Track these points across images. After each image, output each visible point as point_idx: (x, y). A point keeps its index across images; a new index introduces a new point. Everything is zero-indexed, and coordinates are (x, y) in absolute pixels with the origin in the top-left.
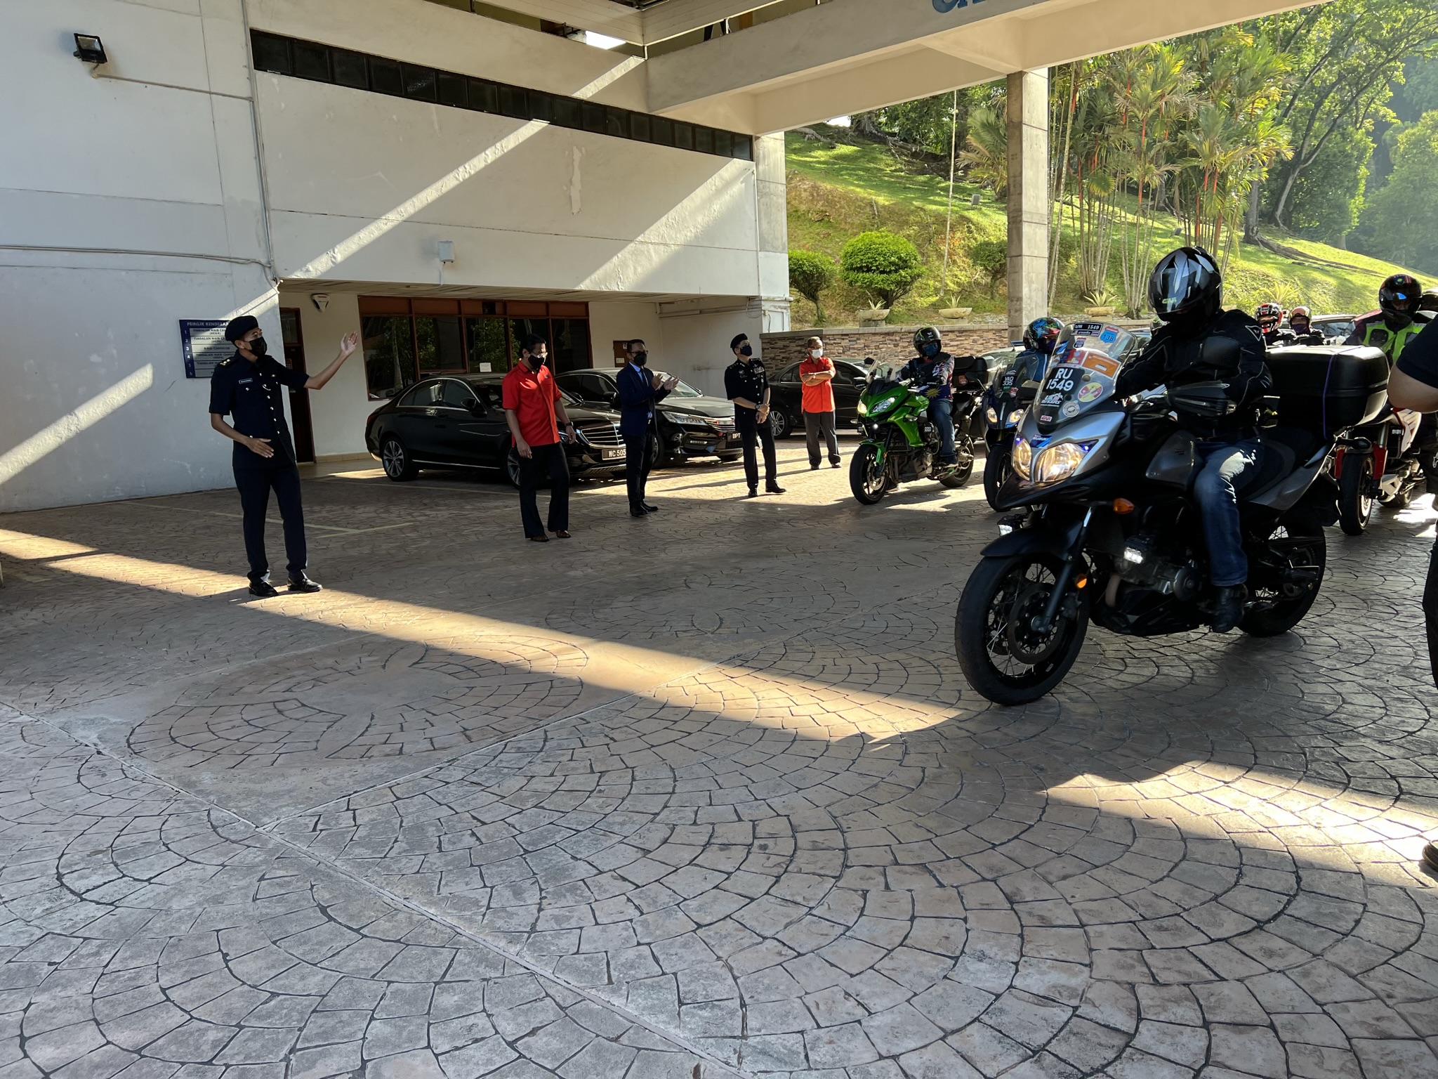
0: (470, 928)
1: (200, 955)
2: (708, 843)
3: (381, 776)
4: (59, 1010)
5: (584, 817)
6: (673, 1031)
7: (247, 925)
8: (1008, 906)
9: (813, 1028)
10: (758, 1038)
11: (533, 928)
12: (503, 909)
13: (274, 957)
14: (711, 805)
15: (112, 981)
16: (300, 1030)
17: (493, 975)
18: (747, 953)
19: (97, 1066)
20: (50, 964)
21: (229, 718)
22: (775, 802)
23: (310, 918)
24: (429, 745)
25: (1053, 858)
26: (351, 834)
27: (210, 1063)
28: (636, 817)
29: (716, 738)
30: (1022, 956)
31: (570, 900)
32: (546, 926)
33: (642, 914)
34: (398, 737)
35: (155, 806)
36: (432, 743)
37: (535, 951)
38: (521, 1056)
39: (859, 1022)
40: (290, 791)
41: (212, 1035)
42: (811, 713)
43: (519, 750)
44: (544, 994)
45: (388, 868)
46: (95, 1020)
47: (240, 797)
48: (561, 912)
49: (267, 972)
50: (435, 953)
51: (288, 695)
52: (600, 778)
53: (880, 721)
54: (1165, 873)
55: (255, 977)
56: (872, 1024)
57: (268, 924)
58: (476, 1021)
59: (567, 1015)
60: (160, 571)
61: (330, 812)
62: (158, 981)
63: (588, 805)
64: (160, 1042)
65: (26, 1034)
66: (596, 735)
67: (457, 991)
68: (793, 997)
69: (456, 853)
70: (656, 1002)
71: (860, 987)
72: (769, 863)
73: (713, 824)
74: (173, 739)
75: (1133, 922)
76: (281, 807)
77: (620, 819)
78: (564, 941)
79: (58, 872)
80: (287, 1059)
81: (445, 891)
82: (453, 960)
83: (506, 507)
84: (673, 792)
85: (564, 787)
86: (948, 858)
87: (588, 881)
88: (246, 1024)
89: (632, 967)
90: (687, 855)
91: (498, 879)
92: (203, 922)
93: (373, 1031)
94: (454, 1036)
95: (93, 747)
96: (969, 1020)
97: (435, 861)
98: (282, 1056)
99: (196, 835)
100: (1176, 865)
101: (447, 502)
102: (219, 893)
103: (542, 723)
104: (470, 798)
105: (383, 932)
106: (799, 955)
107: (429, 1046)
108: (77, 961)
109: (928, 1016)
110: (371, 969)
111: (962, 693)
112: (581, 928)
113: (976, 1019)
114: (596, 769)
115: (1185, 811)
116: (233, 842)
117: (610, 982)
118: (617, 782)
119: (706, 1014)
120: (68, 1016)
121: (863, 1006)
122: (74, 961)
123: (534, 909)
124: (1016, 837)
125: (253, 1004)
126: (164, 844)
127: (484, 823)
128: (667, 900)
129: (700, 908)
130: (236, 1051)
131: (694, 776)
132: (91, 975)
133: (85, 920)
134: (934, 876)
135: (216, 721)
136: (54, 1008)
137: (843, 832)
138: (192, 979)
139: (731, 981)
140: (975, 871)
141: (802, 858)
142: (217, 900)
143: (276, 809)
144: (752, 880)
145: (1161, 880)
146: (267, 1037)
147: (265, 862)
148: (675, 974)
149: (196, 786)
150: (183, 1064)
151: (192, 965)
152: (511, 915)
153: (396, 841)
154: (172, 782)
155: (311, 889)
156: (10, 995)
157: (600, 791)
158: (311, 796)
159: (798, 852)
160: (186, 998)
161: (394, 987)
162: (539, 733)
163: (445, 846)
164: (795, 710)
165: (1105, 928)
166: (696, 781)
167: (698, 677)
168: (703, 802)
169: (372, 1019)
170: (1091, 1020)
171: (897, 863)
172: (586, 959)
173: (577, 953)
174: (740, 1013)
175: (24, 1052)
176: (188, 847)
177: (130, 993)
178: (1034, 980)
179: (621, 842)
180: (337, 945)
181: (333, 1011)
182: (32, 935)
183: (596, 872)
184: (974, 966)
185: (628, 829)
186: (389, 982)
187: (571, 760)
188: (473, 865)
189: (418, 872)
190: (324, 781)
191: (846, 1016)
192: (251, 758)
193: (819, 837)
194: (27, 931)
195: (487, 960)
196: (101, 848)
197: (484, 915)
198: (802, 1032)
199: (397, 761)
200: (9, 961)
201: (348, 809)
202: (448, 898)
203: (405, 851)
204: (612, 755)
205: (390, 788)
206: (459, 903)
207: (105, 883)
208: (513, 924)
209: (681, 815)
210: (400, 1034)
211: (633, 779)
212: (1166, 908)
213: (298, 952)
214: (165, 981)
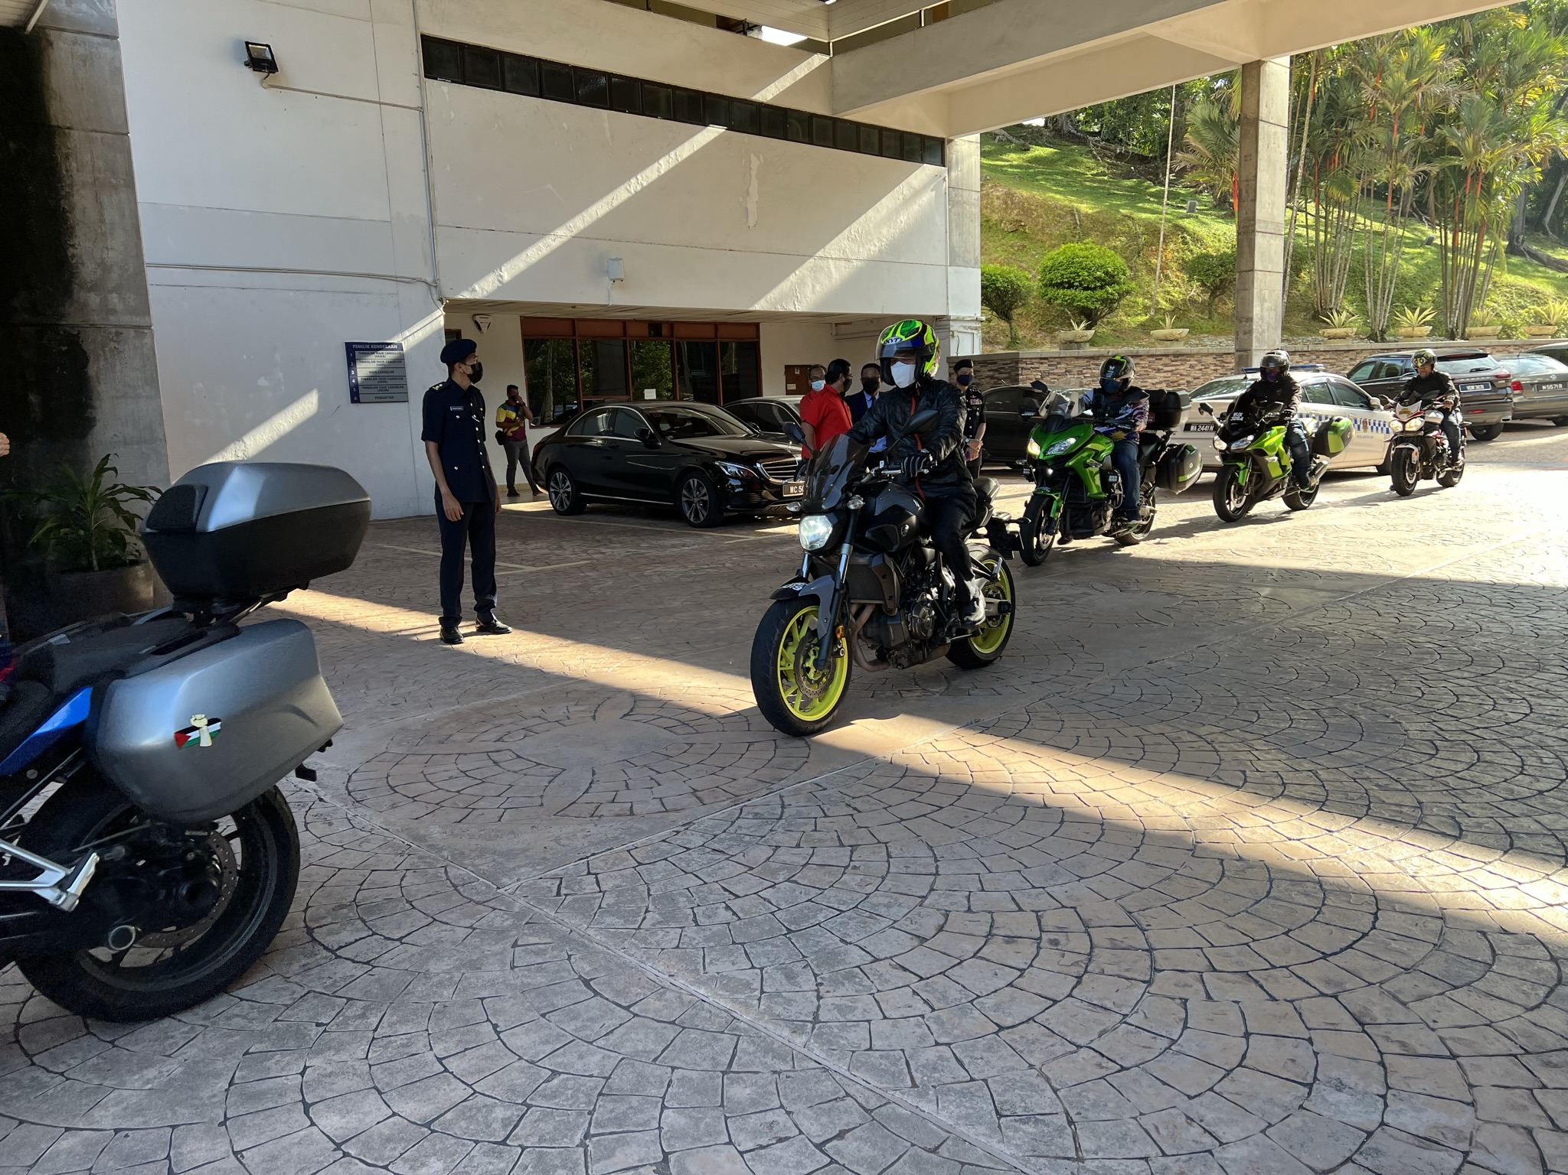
0: (747, 1014)
1: (470, 1024)
2: (990, 935)
3: (616, 838)
4: (337, 1075)
5: (845, 896)
6: (995, 1145)
7: (509, 994)
8: (1358, 1028)
9: (1157, 1156)
10: (1097, 1162)
11: (816, 1019)
12: (778, 994)
13: (547, 1032)
14: (983, 890)
15: (385, 1047)
16: (591, 1113)
17: (783, 1068)
18: (1063, 1063)
19: (388, 1140)
20: (318, 1025)
21: (445, 768)
22: (1056, 891)
23: (575, 991)
24: (660, 806)
25: (1401, 973)
26: (598, 901)
27: (503, 1143)
28: (902, 899)
29: (972, 815)
30: (1388, 1088)
31: (848, 989)
32: (829, 1017)
33: (933, 1010)
34: (624, 796)
35: (389, 860)
36: (662, 804)
37: (823, 1044)
38: (833, 1161)
39: (1210, 1152)
40: (524, 850)
41: (500, 1113)
42: (1076, 792)
43: (756, 816)
44: (843, 1093)
45: (644, 940)
46: (375, 1088)
47: (473, 855)
48: (843, 1002)
49: (541, 1048)
50: (715, 1039)
51: (500, 745)
52: (852, 852)
53: (1158, 803)
54: (1541, 1000)
55: (531, 1052)
56: (1226, 1156)
57: (533, 995)
58: (776, 1118)
59: (874, 1119)
60: (340, 607)
61: (571, 876)
62: (431, 1049)
63: (845, 883)
64: (449, 1116)
65: (309, 1101)
66: (835, 803)
67: (748, 1083)
68: (1126, 1117)
69: (715, 928)
70: (971, 1111)
71: (1202, 1111)
72: (1063, 961)
73: (990, 912)
74: (392, 788)
75: (1515, 1056)
76: (520, 867)
77: (886, 900)
78: (853, 1034)
79: (306, 926)
80: (582, 1144)
81: (712, 970)
82: (736, 1047)
83: (684, 546)
84: (937, 874)
85: (814, 860)
86: (1274, 967)
87: (865, 968)
88: (533, 1103)
89: (935, 1069)
90: (970, 947)
91: (765, 960)
92: (465, 990)
93: (669, 1120)
94: (755, 1133)
95: (313, 794)
96: (1340, 1160)
97: (693, 935)
98: (577, 1142)
99: (438, 893)
100: (1552, 990)
101: (620, 539)
102: (475, 957)
103: (775, 787)
104: (716, 867)
105: (655, 1011)
106: (1123, 1069)
107: (730, 1142)
108: (345, 1023)
109: (1290, 1150)
110: (651, 1052)
111: (1248, 773)
112: (869, 1021)
113: (1349, 1159)
114: (845, 842)
115: (1549, 926)
116: (478, 903)
117: (914, 1085)
118: (871, 858)
119: (1031, 1130)
120: (348, 1083)
121: (1210, 1133)
122: (342, 1023)
123: (812, 996)
124: (1350, 947)
125: (535, 1081)
126: (408, 902)
127: (737, 897)
128: (958, 996)
129: (997, 1007)
130: (528, 1132)
131: (957, 857)
132: (362, 1039)
133: (345, 979)
134: (1261, 987)
135: (432, 770)
136: (331, 1073)
137: (1143, 931)
138: (466, 1050)
139: (1050, 1093)
140: (1308, 983)
141: (1103, 957)
142: (475, 966)
143: (514, 869)
144: (1048, 978)
145: (1538, 1006)
146: (557, 1119)
147: (514, 926)
148: (985, 1080)
149: (426, 841)
150: (477, 1142)
151: (463, 1034)
152: (789, 1001)
153: (647, 911)
154: (401, 834)
155: (569, 957)
156: (283, 1057)
157: (855, 867)
158: (548, 857)
159: (1096, 951)
160: (464, 1070)
161: (678, 1073)
162: (774, 798)
163: (701, 920)
164: (1054, 785)
165: (1481, 1061)
166: (961, 862)
167: (935, 743)
168: (975, 886)
169: (663, 1107)
170: (1488, 1169)
171: (1215, 970)
172: (881, 1057)
173: (870, 1049)
174: (1069, 1131)
175: (310, 1119)
176: (433, 906)
177: (407, 1061)
178: (1409, 1118)
179: (891, 927)
180: (610, 1023)
181: (619, 1096)
182: (294, 992)
183: (871, 959)
184: (1335, 1097)
185: (896, 912)
186: (673, 1068)
187: (815, 830)
188: (734, 942)
189: (678, 947)
190: (557, 840)
191: (1193, 1145)
192: (475, 812)
193: (1118, 934)
194: (288, 988)
195: (773, 1050)
196: (344, 902)
197: (759, 999)
198: (1146, 1159)
199: (629, 822)
200: (276, 1020)
201: (589, 873)
202: (717, 978)
203: (659, 923)
204: (859, 827)
205: (629, 851)
206: (731, 985)
207: (356, 941)
208: (793, 1012)
209: (952, 900)
210: (697, 1125)
211: (889, 856)
212: (1551, 1041)
213: (570, 1027)
214: (439, 1049)
